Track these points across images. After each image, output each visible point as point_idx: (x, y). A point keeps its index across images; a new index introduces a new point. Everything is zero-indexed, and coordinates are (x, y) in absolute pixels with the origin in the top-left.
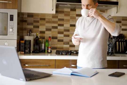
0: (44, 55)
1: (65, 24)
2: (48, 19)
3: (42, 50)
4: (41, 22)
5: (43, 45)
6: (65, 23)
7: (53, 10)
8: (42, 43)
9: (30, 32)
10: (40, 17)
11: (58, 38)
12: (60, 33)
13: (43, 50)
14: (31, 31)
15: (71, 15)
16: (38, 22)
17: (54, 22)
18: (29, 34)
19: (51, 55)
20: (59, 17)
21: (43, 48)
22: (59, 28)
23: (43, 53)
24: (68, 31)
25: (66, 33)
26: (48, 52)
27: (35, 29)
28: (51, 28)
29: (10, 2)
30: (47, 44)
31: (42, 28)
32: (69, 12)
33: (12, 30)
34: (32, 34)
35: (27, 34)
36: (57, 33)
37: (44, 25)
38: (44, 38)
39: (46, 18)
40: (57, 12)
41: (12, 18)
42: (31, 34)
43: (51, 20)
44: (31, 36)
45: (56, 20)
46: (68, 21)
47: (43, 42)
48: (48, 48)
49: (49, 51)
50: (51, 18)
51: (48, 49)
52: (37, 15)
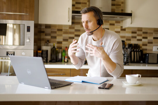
0: (61, 64)
2: (65, 30)
3: (59, 60)
4: (58, 33)
5: (60, 55)
7: (69, 21)
8: (59, 53)
9: (48, 43)
10: (57, 28)
13: (60, 59)
14: (48, 42)
16: (55, 32)
17: (71, 33)
18: (46, 44)
19: (68, 64)
20: (76, 28)
21: (60, 57)
22: (76, 38)
23: (60, 63)
26: (65, 62)
27: (53, 40)
28: (68, 38)
29: (28, 14)
30: (64, 54)
31: (59, 39)
33: (29, 40)
34: (50, 44)
35: (44, 44)
37: (61, 35)
38: (61, 48)
39: (63, 28)
40: (73, 23)
41: (29, 29)
42: (48, 45)
43: (67, 31)
44: (48, 46)
45: (73, 30)
47: (60, 52)
48: (65, 57)
49: (66, 61)
50: (68, 28)
51: (65, 59)
52: (55, 26)
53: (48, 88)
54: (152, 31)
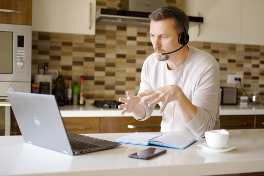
0: (72, 109)
1: (109, 52)
2: (77, 44)
3: (68, 101)
4: (64, 49)
5: (70, 91)
6: (107, 51)
7: (90, 28)
8: (68, 88)
9: (46, 68)
11: (96, 79)
12: (98, 69)
13: (70, 99)
14: (47, 66)
15: (118, 38)
16: (59, 48)
17: (88, 50)
18: (42, 70)
19: (85, 109)
20: (97, 41)
21: (70, 96)
22: (97, 59)
23: (70, 106)
24: (113, 65)
25: (109, 69)
26: (79, 104)
27: (53, 63)
28: (82, 60)
30: (76, 90)
31: (66, 61)
32: (114, 32)
33: (22, 64)
34: (49, 71)
35: (37, 71)
36: (93, 70)
37: (70, 54)
38: (70, 78)
39: (74, 41)
41: (21, 42)
42: (47, 72)
43: (82, 46)
44: (47, 74)
45: (92, 45)
46: (113, 47)
47: (70, 86)
48: (79, 96)
49: (81, 102)
50: (82, 41)
51: (79, 99)
53: (67, 153)
54: (226, 50)
